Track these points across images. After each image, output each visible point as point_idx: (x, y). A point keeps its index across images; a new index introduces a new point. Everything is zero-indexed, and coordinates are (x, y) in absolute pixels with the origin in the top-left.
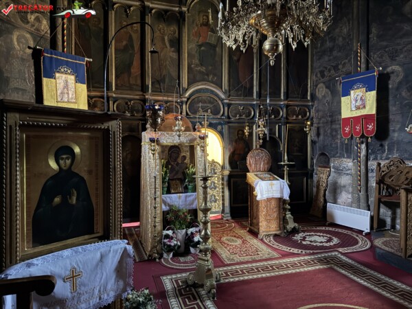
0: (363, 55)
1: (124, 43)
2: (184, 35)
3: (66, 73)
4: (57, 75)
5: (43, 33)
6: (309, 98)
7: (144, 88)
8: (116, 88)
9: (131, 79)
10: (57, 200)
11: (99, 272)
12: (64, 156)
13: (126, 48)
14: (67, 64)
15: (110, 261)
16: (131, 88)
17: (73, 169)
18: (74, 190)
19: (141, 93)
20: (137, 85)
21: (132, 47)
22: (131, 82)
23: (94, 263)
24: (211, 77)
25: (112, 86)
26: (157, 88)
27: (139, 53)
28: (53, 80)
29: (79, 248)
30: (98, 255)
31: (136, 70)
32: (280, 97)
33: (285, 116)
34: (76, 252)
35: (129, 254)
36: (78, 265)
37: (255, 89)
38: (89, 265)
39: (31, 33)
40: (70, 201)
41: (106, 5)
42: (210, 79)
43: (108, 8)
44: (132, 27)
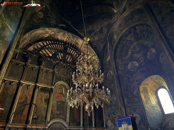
0: (124, 109)
1: (23, 100)
2: (51, 98)
6: (105, 127)
7: (27, 122)
8: (12, 122)
9: (21, 117)
13: (23, 102)
19: (25, 125)
20: (24, 120)
21: (26, 102)
22: (21, 119)
26: (34, 122)
27: (29, 105)
31: (25, 112)
37: (82, 122)
41: (19, 84)
42: (61, 117)
43: (20, 85)
44: (28, 93)
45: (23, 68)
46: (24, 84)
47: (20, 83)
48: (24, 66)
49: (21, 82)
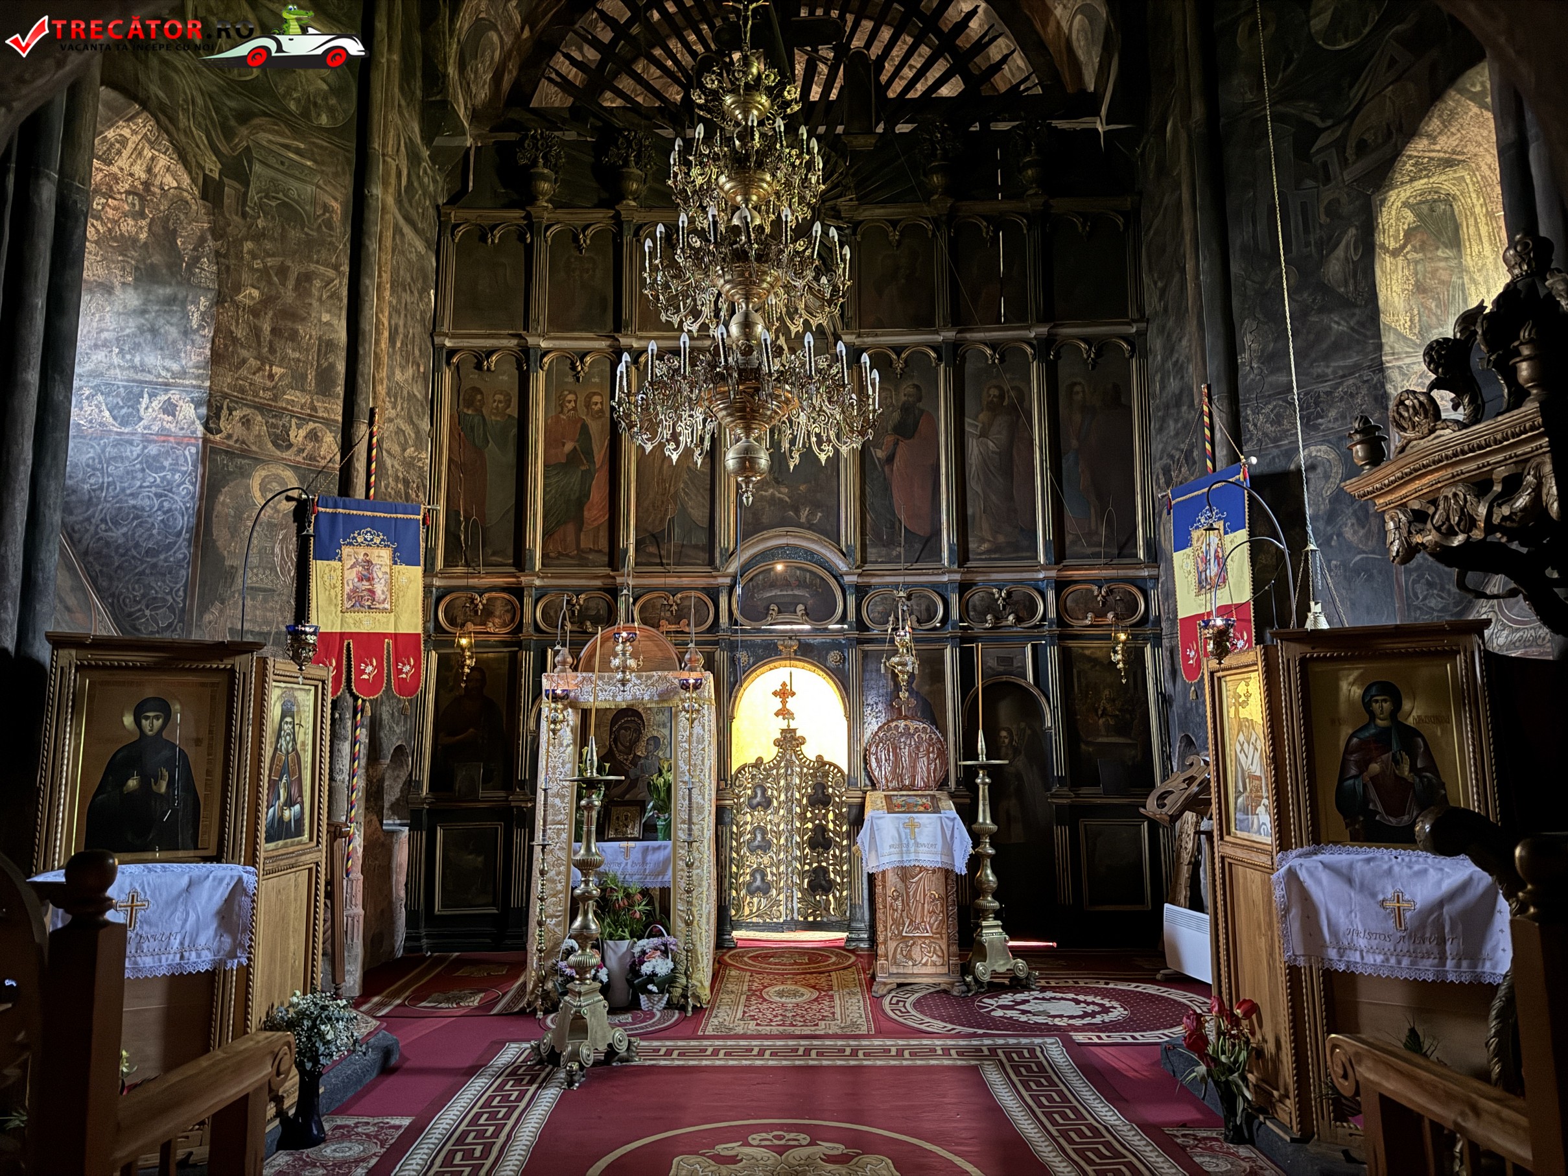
0: (1220, 419)
1: (569, 447)
3: (369, 544)
4: (346, 550)
5: (323, 463)
6: (1141, 554)
7: (615, 558)
8: (543, 565)
9: (582, 537)
10: (132, 783)
11: (181, 908)
12: (151, 714)
13: (573, 460)
14: (373, 523)
15: (205, 895)
16: (582, 560)
17: (164, 734)
18: (164, 771)
19: (608, 571)
20: (600, 551)
21: (589, 453)
22: (582, 546)
23: (175, 892)
24: (804, 514)
25: (532, 558)
26: (651, 555)
27: (606, 467)
28: (334, 563)
29: (158, 865)
30: (185, 881)
31: (595, 512)
32: (1036, 557)
33: (1052, 614)
34: (150, 870)
35: (244, 890)
36: (143, 889)
37: (947, 539)
38: (165, 894)
39: (295, 468)
40: (154, 787)
41: (525, 359)
42: (803, 520)
43: (528, 366)
44: (588, 405)
45: (521, 246)
46: (551, 355)
47: (525, 350)
48: (521, 238)
49: (531, 341)
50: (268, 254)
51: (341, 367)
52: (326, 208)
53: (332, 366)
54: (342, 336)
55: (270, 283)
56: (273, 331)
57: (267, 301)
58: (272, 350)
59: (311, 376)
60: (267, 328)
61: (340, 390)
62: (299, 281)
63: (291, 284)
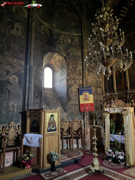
5: (81, 84)
9: (121, 86)
11: (35, 139)
14: (86, 90)
18: (36, 123)
21: (121, 74)
28: (82, 95)
30: (36, 136)
38: (34, 137)
50: (73, 62)
51: (82, 72)
52: (79, 54)
53: (81, 72)
54: (82, 69)
55: (73, 65)
56: (74, 70)
57: (73, 67)
58: (74, 73)
59: (78, 74)
60: (73, 70)
61: (82, 75)
62: (76, 64)
63: (75, 65)
